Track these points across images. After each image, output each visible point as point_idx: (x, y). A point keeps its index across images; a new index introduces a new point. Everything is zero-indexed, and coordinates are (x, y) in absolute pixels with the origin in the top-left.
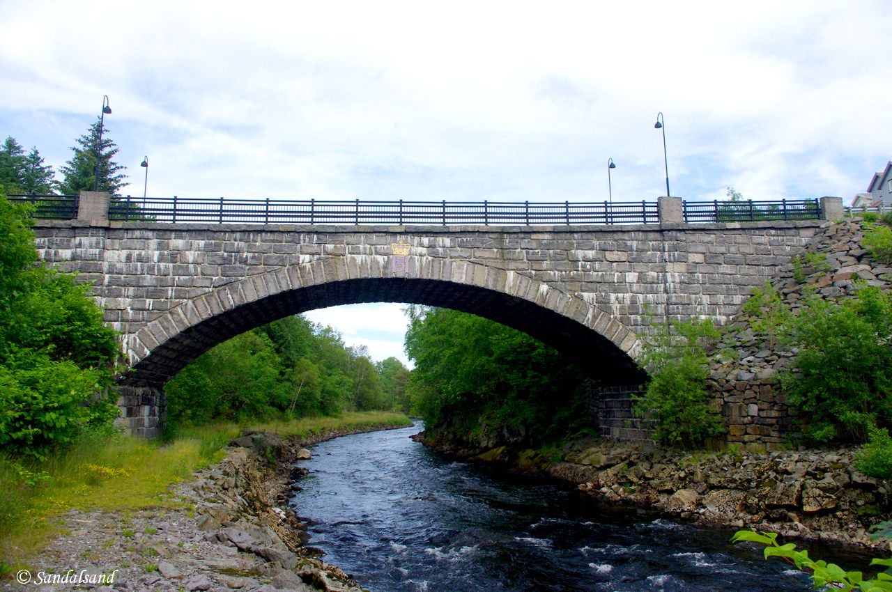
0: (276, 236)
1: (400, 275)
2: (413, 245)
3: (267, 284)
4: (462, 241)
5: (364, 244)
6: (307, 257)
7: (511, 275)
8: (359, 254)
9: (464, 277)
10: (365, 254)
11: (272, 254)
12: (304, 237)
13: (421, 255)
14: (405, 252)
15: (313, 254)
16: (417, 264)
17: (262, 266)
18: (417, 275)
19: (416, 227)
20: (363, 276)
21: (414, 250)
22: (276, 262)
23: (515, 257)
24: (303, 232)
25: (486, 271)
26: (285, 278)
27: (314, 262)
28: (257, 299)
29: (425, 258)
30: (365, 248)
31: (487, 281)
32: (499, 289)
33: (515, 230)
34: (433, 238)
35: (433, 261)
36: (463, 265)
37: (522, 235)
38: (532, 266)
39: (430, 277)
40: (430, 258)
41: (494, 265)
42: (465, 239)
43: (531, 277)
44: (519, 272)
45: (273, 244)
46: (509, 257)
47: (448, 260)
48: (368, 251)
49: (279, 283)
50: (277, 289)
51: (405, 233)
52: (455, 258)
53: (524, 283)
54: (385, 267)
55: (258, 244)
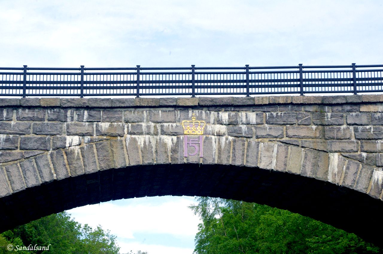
0: (36, 113)
1: (193, 159)
2: (209, 122)
3: (25, 174)
4: (272, 117)
5: (148, 121)
6: (76, 139)
7: (335, 158)
8: (141, 134)
9: (274, 161)
10: (148, 134)
11: (31, 135)
12: (72, 114)
13: (219, 135)
14: (199, 131)
15: (83, 135)
16: (215, 146)
17: (18, 151)
18: (214, 160)
19: (212, 100)
20: (146, 162)
21: (210, 128)
22: (36, 145)
23: (340, 135)
24: (70, 107)
25: (303, 154)
26: (48, 165)
27: (84, 145)
28: (11, 192)
29: (224, 138)
30: (148, 127)
31: (304, 166)
32: (320, 176)
33: (339, 101)
34: (233, 113)
35: (234, 141)
36: (273, 147)
37: (348, 108)
38: (362, 147)
39: (230, 163)
40: (231, 138)
41: (312, 145)
42: (274, 114)
43: (361, 161)
44: (346, 155)
45: (32, 123)
46: (331, 134)
47: (253, 141)
48: (152, 130)
49: (40, 172)
50: (37, 179)
51: (200, 107)
52: (263, 137)
53: (353, 169)
54: (174, 151)
55: (13, 123)
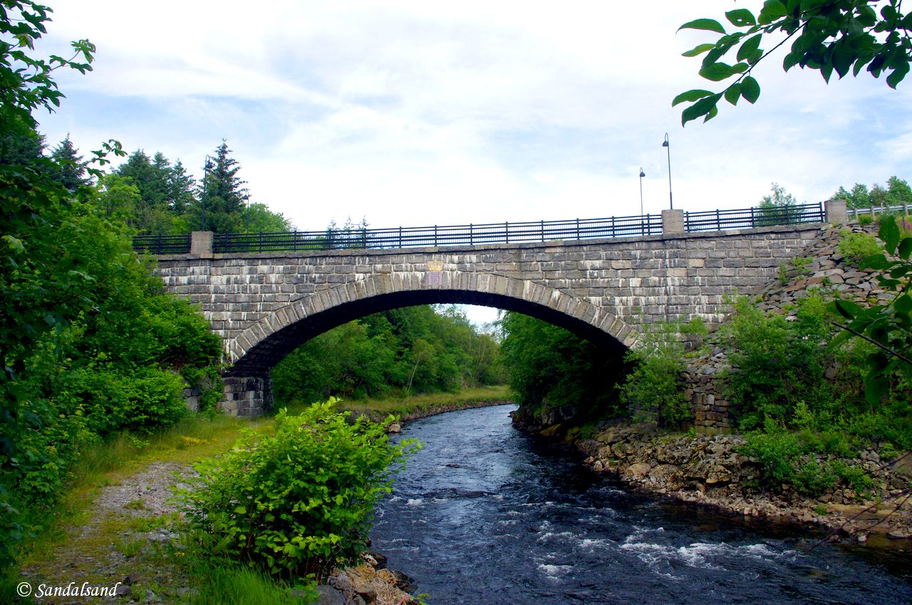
0: (337, 260)
1: (435, 287)
2: (445, 263)
3: (331, 298)
4: (486, 258)
5: (406, 263)
6: (361, 276)
7: (528, 284)
8: (402, 271)
9: (488, 287)
10: (407, 271)
11: (334, 274)
12: (359, 260)
13: (452, 270)
14: (439, 268)
15: (366, 273)
16: (449, 278)
17: (327, 284)
18: (448, 287)
19: (447, 247)
20: (405, 289)
21: (446, 266)
22: (337, 280)
23: (531, 269)
24: (358, 256)
25: (507, 281)
26: (345, 292)
27: (367, 279)
28: (323, 309)
29: (455, 272)
30: (406, 267)
31: (507, 289)
32: (517, 296)
33: (531, 246)
34: (461, 256)
35: (462, 274)
36: (487, 277)
37: (537, 250)
38: (546, 276)
39: (459, 288)
40: (459, 272)
41: (513, 276)
42: (488, 256)
43: (545, 285)
44: (536, 282)
45: (335, 266)
46: (525, 268)
47: (474, 274)
48: (409, 269)
49: (340, 296)
50: (338, 301)
51: (439, 252)
52: (480, 271)
53: (539, 290)
54: (423, 281)
55: (323, 266)
